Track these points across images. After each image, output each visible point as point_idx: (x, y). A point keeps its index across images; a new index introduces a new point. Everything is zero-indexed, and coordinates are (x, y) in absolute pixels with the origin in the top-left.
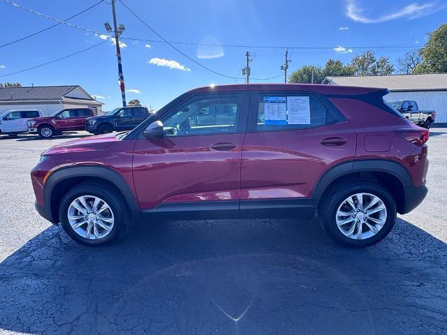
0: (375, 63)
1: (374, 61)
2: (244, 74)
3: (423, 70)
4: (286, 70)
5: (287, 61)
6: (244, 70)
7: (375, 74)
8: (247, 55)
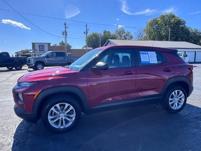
0: (125, 34)
1: (125, 33)
2: (63, 35)
3: (146, 39)
4: (86, 34)
5: (87, 30)
6: (63, 33)
7: (126, 39)
8: (65, 24)
